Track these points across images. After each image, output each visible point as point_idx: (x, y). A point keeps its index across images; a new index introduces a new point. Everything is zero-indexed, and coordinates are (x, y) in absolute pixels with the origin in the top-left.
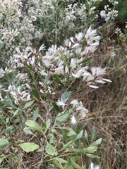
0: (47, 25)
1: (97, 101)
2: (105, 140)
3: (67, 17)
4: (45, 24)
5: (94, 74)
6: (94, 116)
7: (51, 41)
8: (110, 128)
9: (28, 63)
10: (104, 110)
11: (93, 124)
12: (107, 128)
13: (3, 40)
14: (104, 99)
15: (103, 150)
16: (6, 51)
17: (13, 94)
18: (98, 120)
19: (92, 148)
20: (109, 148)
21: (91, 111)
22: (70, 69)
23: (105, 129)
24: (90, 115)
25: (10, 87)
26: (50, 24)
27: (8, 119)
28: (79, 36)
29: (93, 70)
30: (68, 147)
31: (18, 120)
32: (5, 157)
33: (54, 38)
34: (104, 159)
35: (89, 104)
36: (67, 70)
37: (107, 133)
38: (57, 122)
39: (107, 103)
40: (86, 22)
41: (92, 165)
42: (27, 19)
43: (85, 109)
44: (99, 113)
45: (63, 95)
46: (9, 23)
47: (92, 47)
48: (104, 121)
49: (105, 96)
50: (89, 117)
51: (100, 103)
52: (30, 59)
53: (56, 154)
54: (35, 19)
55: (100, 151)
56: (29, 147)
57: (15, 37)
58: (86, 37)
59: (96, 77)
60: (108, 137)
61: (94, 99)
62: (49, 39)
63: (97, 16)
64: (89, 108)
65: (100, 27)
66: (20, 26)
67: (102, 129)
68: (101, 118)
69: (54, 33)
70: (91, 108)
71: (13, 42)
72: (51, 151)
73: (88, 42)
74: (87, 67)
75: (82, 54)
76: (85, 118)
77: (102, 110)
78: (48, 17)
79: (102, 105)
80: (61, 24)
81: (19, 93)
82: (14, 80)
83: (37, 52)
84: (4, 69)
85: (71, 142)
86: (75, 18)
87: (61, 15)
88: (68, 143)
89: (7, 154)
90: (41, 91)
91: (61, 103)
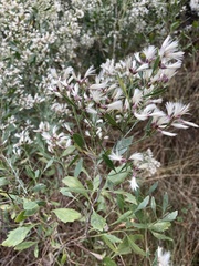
0: (101, 24)
1: (176, 149)
2: (185, 211)
3: (134, 10)
4: (97, 22)
5: (170, 113)
6: (170, 172)
7: (107, 50)
8: (194, 193)
9: (68, 93)
10: (187, 164)
11: (166, 185)
12: (189, 193)
13: (32, 51)
14: (188, 147)
15: (181, 227)
16: (37, 67)
17: (46, 136)
18: (176, 179)
19: (162, 225)
20: (191, 224)
21: (166, 164)
22: (132, 105)
23: (186, 194)
24: (164, 170)
25: (42, 125)
26: (105, 22)
27: (37, 172)
28: (149, 52)
29: (169, 106)
30: (125, 220)
31: (52, 172)
32: (33, 226)
33: (111, 47)
34: (181, 240)
35: (163, 154)
36: (127, 105)
37: (189, 201)
38: (109, 183)
39: (192, 153)
40: (166, 18)
41: (159, 250)
42: (70, 16)
43: (156, 162)
44: (178, 168)
45: (120, 143)
46: (41, 22)
47: (169, 71)
48: (186, 181)
49: (190, 141)
50: (162, 174)
51: (180, 152)
52: (71, 86)
53: (107, 228)
54: (83, 14)
55: (176, 227)
56: (67, 215)
57: (51, 46)
58: (161, 53)
59: (173, 118)
60: (190, 207)
61: (171, 146)
62: (104, 46)
63: (184, 7)
64: (162, 160)
65: (189, 27)
66: (58, 27)
67: (182, 193)
68: (181, 176)
69: (112, 38)
70: (166, 160)
71: (47, 54)
72: (98, 224)
73: (163, 62)
74: (160, 100)
75: (153, 80)
76: (156, 175)
77: (183, 163)
78: (103, 10)
79: (184, 156)
80: (123, 22)
81: (55, 136)
82: (49, 114)
83: (82, 77)
84: (33, 96)
85: (129, 212)
86: (147, 11)
87: (124, 7)
88: (125, 214)
89: (35, 222)
90: (87, 133)
91: (115, 157)
